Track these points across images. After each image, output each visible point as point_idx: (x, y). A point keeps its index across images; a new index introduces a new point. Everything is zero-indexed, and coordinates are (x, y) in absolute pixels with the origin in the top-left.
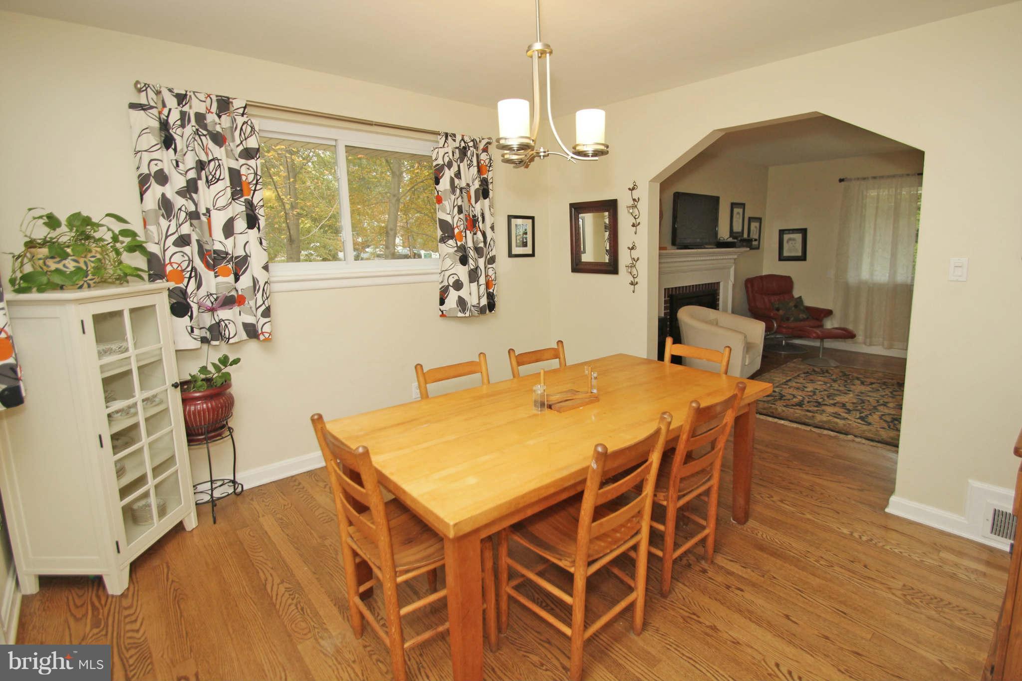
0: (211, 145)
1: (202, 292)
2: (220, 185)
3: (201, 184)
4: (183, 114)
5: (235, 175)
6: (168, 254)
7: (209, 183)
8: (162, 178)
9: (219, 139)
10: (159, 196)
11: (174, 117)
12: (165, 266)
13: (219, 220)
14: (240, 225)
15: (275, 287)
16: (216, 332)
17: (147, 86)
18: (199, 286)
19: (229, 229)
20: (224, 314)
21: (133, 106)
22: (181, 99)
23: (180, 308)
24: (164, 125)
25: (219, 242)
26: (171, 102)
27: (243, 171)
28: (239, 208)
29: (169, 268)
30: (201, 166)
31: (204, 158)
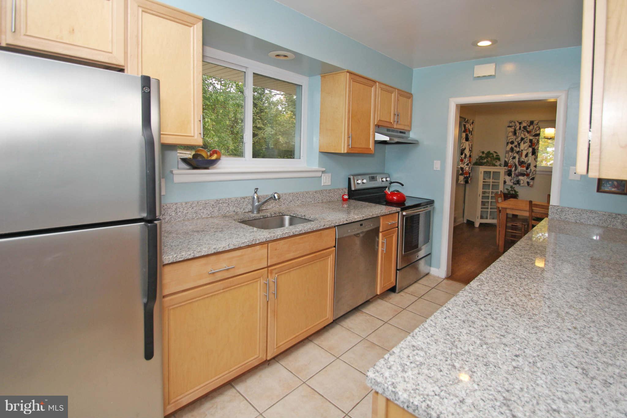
0: (526, 134)
1: (517, 172)
2: (526, 144)
3: (522, 144)
4: (520, 127)
5: (531, 141)
6: (510, 161)
7: (524, 143)
8: (512, 143)
9: (529, 132)
10: (510, 147)
11: (518, 128)
12: (508, 164)
13: (524, 153)
14: (530, 155)
15: (537, 172)
16: (518, 182)
17: (512, 121)
18: (515, 170)
19: (526, 155)
20: (521, 178)
21: (508, 127)
22: (520, 123)
23: (509, 174)
24: (515, 130)
25: (523, 158)
26: (518, 124)
27: (533, 140)
28: (530, 150)
29: (509, 164)
30: (522, 139)
31: (524, 137)
